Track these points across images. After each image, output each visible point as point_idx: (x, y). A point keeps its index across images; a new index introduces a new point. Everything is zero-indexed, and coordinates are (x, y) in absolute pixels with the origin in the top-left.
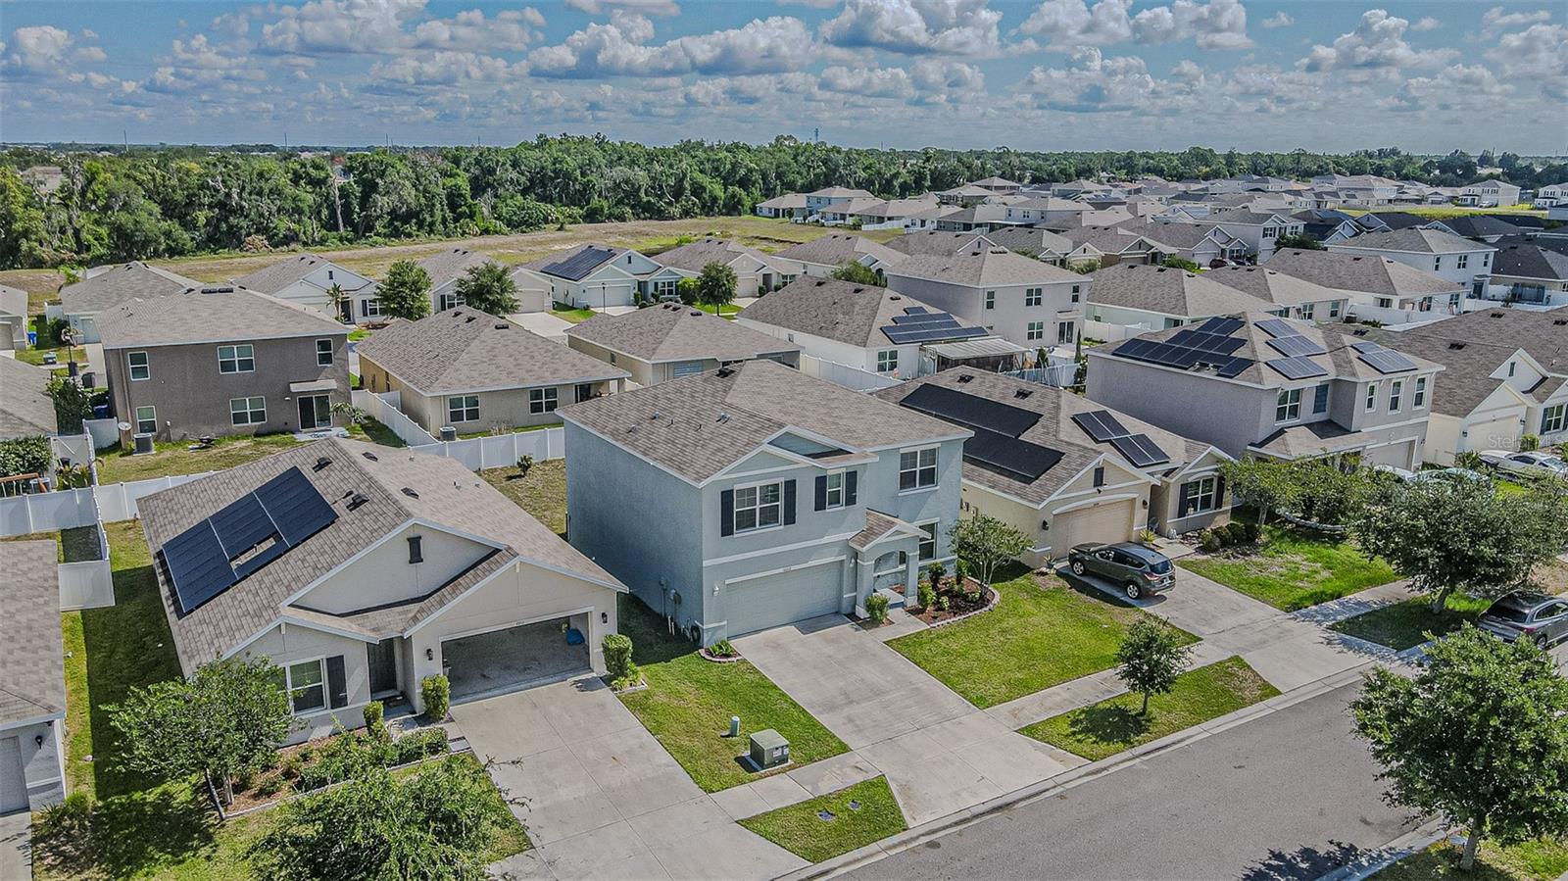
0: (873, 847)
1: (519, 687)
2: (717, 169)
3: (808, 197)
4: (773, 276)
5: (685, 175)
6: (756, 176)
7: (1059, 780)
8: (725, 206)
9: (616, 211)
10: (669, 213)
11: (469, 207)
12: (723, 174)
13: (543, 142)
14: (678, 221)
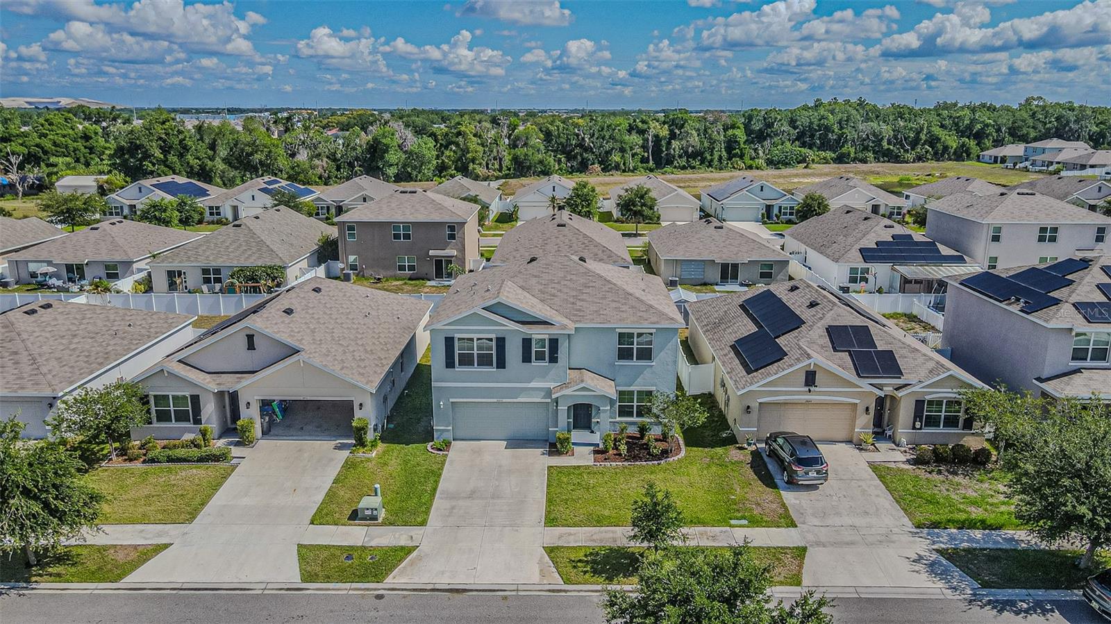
0: (348, 585)
1: (307, 438)
2: (957, 124)
3: (1026, 148)
4: (881, 207)
5: (922, 129)
6: (990, 130)
7: (521, 587)
8: (955, 153)
9: (860, 155)
10: (904, 158)
11: (741, 150)
12: (961, 128)
13: (818, 105)
14: (911, 164)
